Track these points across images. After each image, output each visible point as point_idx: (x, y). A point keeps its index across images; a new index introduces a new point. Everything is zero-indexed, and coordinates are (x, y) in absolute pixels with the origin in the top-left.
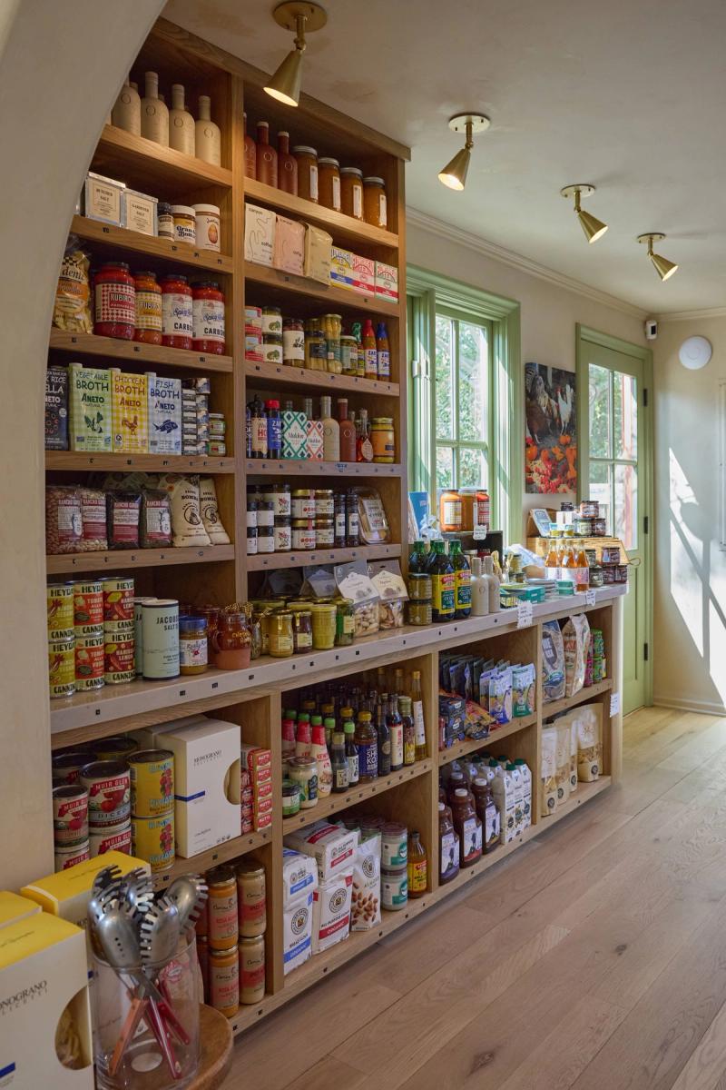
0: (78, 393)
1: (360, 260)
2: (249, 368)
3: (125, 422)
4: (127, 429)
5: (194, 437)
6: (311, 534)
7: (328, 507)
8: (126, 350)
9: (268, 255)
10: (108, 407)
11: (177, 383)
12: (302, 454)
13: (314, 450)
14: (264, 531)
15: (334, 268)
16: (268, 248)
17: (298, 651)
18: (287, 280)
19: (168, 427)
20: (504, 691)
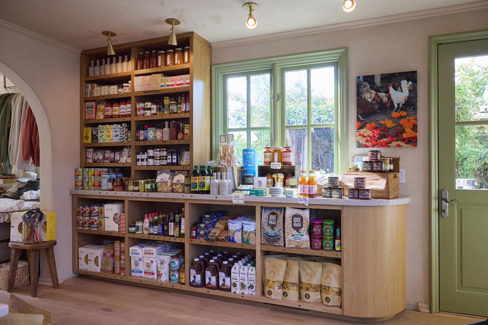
0: (99, 131)
1: (173, 77)
2: (136, 118)
3: (107, 136)
4: (108, 137)
5: (122, 137)
6: (158, 161)
7: (165, 153)
8: (108, 121)
9: (140, 88)
10: (104, 133)
11: (119, 125)
12: (153, 139)
13: (158, 138)
14: (142, 160)
15: (162, 84)
16: (140, 86)
17: (134, 191)
18: (146, 93)
19: (117, 136)
20: (235, 229)
